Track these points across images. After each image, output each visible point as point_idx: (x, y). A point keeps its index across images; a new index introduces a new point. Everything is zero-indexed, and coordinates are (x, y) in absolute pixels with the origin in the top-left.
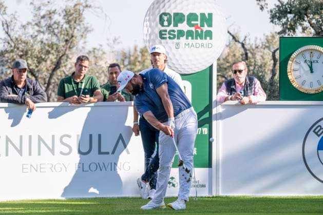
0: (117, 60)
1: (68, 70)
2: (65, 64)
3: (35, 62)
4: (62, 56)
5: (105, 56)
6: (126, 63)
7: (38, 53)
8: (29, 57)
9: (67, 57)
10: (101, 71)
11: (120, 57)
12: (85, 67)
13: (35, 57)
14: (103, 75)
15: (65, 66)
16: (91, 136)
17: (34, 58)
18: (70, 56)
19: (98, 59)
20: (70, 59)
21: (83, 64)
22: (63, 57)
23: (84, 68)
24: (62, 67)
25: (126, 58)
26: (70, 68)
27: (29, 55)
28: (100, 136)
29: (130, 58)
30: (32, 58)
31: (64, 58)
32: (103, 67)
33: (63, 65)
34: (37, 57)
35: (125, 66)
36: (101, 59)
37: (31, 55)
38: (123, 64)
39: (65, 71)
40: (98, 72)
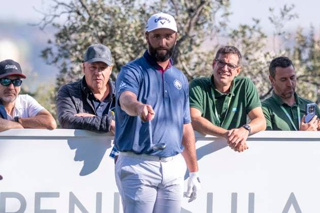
0: (288, 50)
1: (192, 67)
2: (187, 56)
3: (129, 50)
4: (182, 40)
5: (264, 41)
6: (305, 56)
7: (134, 34)
8: (118, 41)
9: (191, 41)
10: (256, 71)
11: (293, 45)
12: (230, 65)
13: (129, 42)
14: (259, 78)
15: (187, 59)
16: (234, 196)
17: (126, 44)
18: (198, 41)
19: (251, 46)
20: (198, 46)
21: (226, 60)
22: (183, 43)
23: (226, 67)
24: (181, 61)
25: (304, 46)
26: (198, 64)
27: (118, 38)
28: (252, 196)
29: (312, 47)
30: (123, 43)
31: (186, 43)
32: (260, 63)
33: (183, 57)
34: (133, 42)
35: (303, 62)
36: (258, 49)
37: (122, 37)
38: (300, 58)
39: (186, 68)
40: (250, 73)
